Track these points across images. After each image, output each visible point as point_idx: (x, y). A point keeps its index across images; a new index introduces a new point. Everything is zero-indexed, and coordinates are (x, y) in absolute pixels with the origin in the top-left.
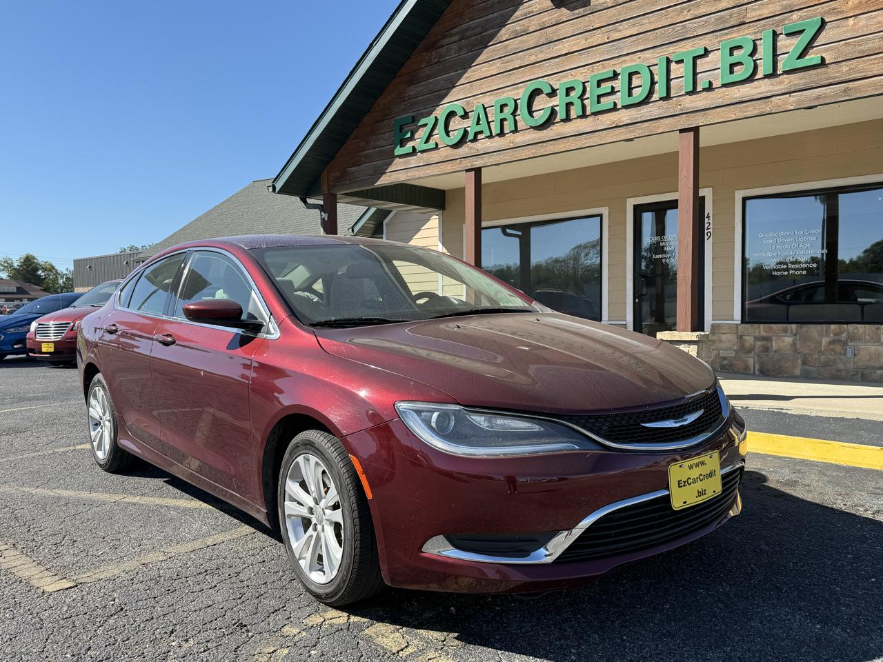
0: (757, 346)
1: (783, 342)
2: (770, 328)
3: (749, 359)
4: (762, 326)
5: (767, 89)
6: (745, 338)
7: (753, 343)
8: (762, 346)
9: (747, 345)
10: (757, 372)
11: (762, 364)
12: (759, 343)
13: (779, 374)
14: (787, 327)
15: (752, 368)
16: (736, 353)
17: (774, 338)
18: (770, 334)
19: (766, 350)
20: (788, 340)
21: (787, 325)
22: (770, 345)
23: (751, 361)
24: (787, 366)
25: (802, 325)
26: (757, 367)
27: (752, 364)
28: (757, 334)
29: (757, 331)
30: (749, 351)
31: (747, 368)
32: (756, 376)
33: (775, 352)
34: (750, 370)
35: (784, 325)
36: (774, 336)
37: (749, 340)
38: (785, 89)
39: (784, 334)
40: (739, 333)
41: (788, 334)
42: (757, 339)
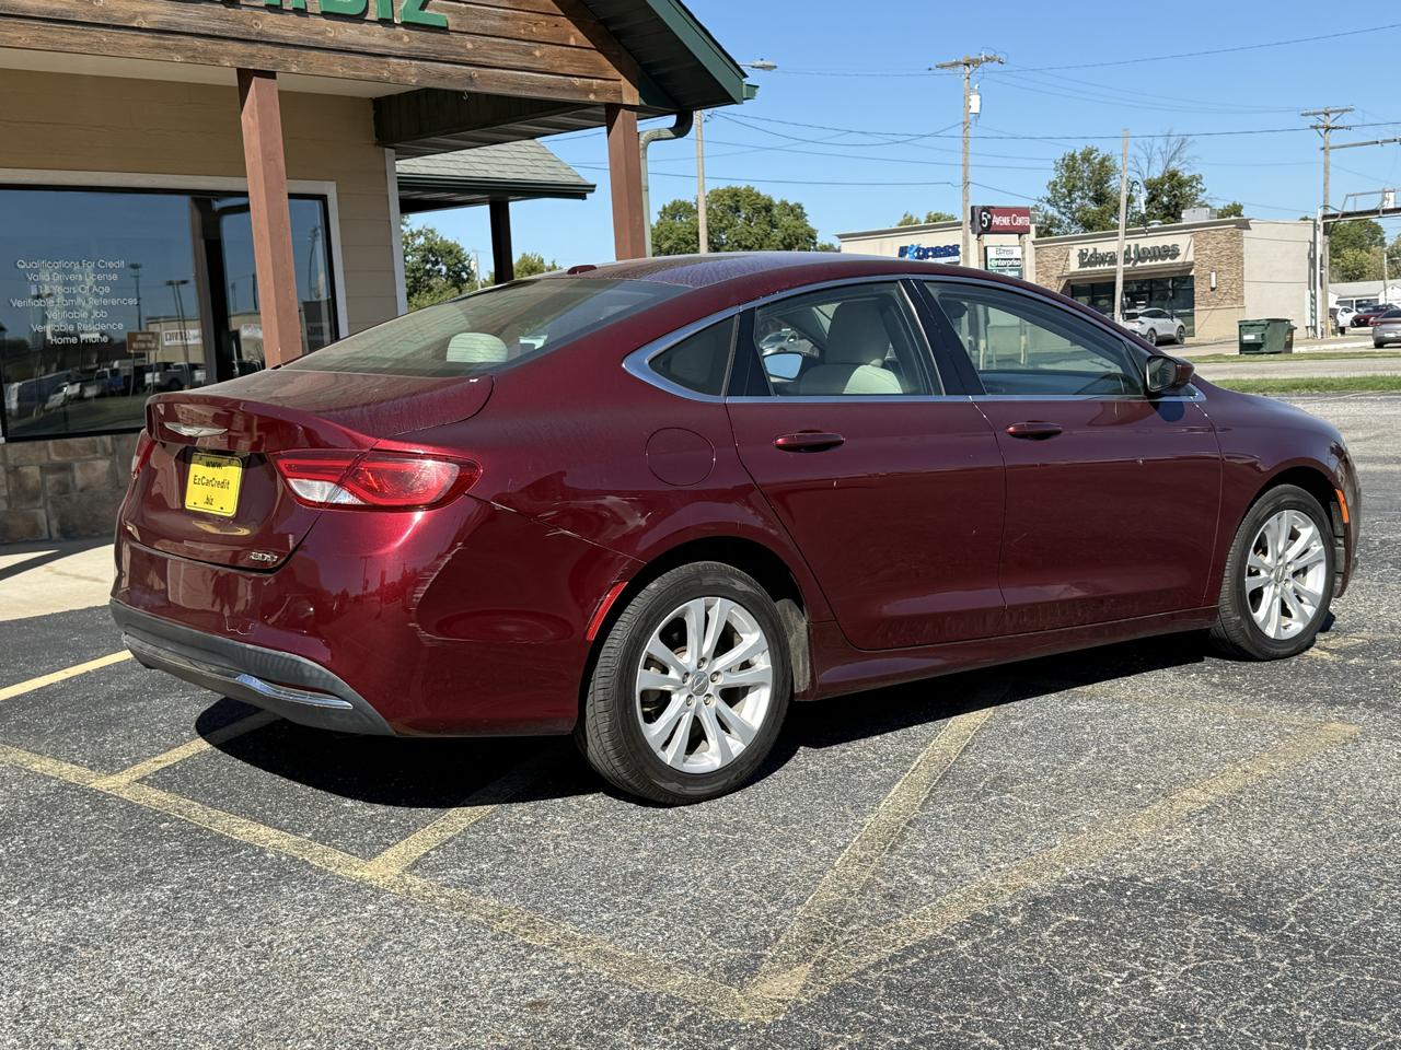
0: (48, 485)
1: (95, 470)
2: (67, 446)
3: (39, 511)
4: (50, 443)
5: (381, 42)
6: (24, 470)
7: (39, 478)
8: (59, 483)
9: (31, 483)
10: (55, 535)
11: (63, 519)
12: (51, 478)
13: (94, 531)
14: (95, 441)
15: (45, 528)
16: (9, 505)
17: (76, 465)
18: (69, 458)
19: (65, 488)
20: (103, 465)
21: (95, 438)
22: (70, 478)
23: (42, 515)
24: (107, 513)
25: (120, 436)
26: (55, 524)
27: (44, 517)
28: (45, 460)
29: (44, 455)
30: (34, 496)
31: (35, 529)
32: (55, 542)
33: (82, 490)
34: (41, 532)
35: (89, 438)
36: (78, 460)
37: (32, 472)
38: (404, 50)
39: (91, 456)
40: (11, 462)
41: (98, 455)
42: (45, 469)
